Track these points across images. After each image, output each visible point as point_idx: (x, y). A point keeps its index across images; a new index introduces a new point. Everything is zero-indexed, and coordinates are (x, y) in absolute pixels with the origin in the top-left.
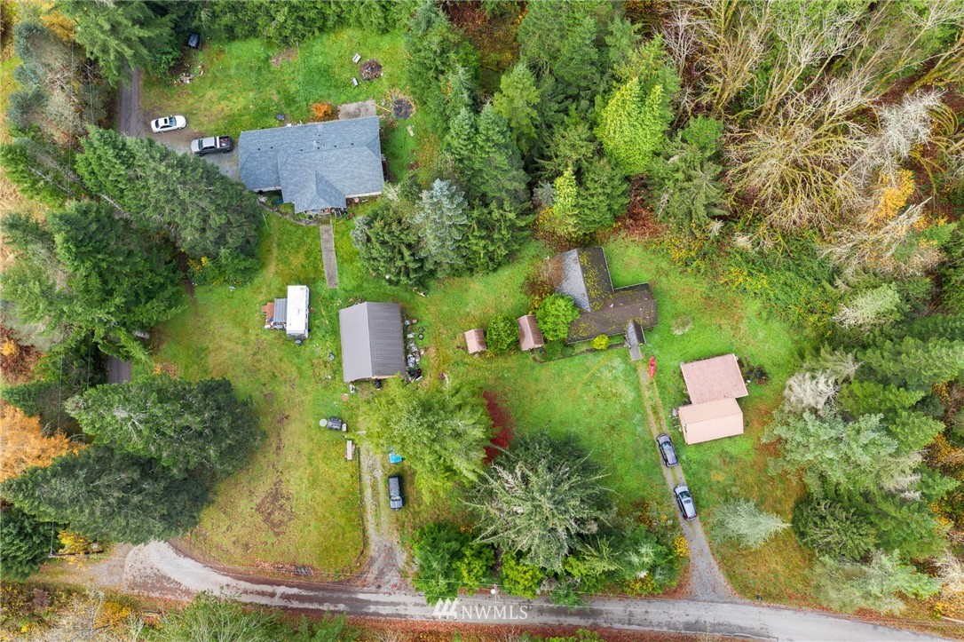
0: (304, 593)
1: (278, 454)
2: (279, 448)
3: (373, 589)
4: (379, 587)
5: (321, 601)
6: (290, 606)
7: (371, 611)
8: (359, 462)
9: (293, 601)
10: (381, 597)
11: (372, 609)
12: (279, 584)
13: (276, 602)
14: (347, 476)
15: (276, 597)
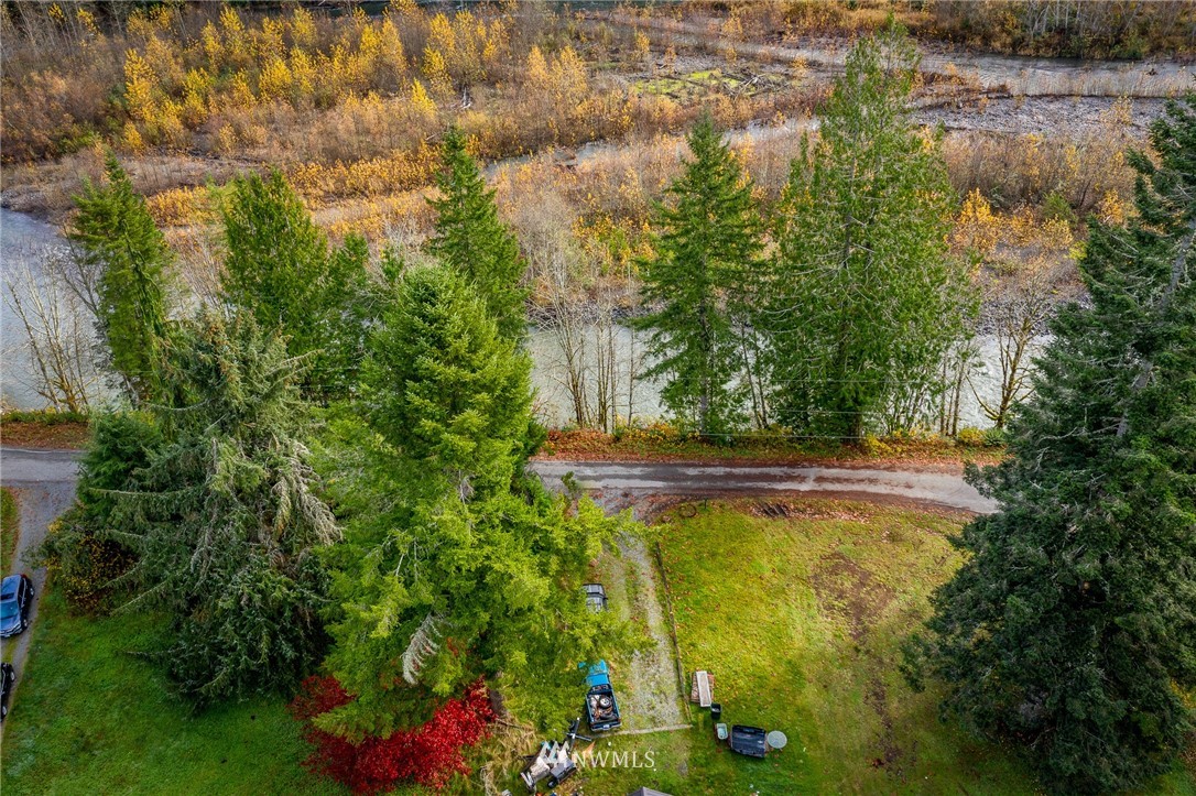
0: (765, 485)
1: (877, 682)
2: (879, 696)
3: (636, 493)
4: (626, 495)
5: (729, 477)
6: (785, 469)
7: (639, 469)
8: (677, 669)
9: (781, 474)
10: (623, 484)
11: (637, 471)
12: (812, 493)
13: (814, 472)
14: (703, 646)
15: (813, 477)
